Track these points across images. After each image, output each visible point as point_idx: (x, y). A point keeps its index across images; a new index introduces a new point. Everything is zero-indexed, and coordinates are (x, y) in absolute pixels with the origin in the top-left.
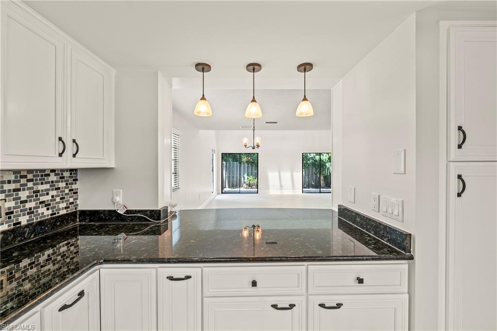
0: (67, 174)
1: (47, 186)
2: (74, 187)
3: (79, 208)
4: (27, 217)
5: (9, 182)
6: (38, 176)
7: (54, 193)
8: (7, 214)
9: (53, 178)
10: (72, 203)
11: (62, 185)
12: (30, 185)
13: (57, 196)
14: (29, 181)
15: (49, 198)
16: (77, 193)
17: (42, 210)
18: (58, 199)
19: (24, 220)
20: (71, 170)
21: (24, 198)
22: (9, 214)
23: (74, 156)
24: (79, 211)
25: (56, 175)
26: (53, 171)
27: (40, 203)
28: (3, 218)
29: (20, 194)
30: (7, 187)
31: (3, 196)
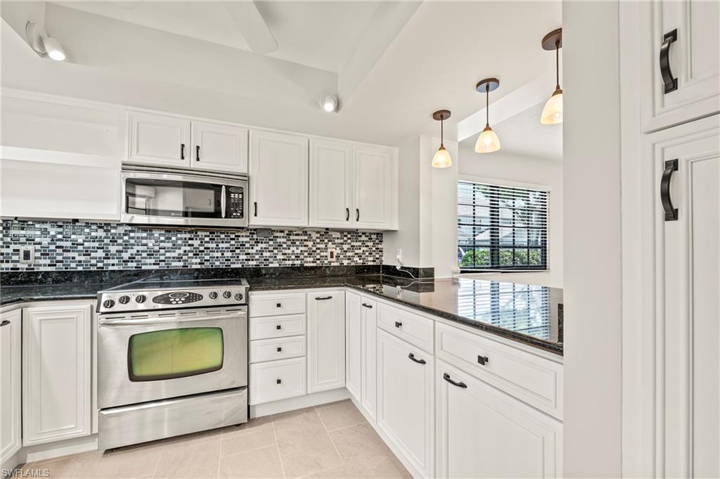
0: (374, 237)
1: (360, 244)
2: (380, 246)
3: (384, 263)
4: (348, 261)
5: (338, 238)
6: (354, 236)
7: (365, 249)
8: (336, 257)
9: (364, 238)
10: (378, 259)
11: (371, 244)
12: (349, 241)
13: (367, 251)
14: (348, 239)
15: (361, 251)
16: (382, 251)
17: (356, 259)
18: (367, 254)
19: (346, 262)
20: (377, 234)
21: (345, 249)
22: (338, 257)
23: (357, 220)
24: (383, 266)
25: (366, 236)
26: (364, 233)
27: (355, 254)
28: (334, 259)
29: (344, 246)
30: (337, 241)
31: (334, 246)
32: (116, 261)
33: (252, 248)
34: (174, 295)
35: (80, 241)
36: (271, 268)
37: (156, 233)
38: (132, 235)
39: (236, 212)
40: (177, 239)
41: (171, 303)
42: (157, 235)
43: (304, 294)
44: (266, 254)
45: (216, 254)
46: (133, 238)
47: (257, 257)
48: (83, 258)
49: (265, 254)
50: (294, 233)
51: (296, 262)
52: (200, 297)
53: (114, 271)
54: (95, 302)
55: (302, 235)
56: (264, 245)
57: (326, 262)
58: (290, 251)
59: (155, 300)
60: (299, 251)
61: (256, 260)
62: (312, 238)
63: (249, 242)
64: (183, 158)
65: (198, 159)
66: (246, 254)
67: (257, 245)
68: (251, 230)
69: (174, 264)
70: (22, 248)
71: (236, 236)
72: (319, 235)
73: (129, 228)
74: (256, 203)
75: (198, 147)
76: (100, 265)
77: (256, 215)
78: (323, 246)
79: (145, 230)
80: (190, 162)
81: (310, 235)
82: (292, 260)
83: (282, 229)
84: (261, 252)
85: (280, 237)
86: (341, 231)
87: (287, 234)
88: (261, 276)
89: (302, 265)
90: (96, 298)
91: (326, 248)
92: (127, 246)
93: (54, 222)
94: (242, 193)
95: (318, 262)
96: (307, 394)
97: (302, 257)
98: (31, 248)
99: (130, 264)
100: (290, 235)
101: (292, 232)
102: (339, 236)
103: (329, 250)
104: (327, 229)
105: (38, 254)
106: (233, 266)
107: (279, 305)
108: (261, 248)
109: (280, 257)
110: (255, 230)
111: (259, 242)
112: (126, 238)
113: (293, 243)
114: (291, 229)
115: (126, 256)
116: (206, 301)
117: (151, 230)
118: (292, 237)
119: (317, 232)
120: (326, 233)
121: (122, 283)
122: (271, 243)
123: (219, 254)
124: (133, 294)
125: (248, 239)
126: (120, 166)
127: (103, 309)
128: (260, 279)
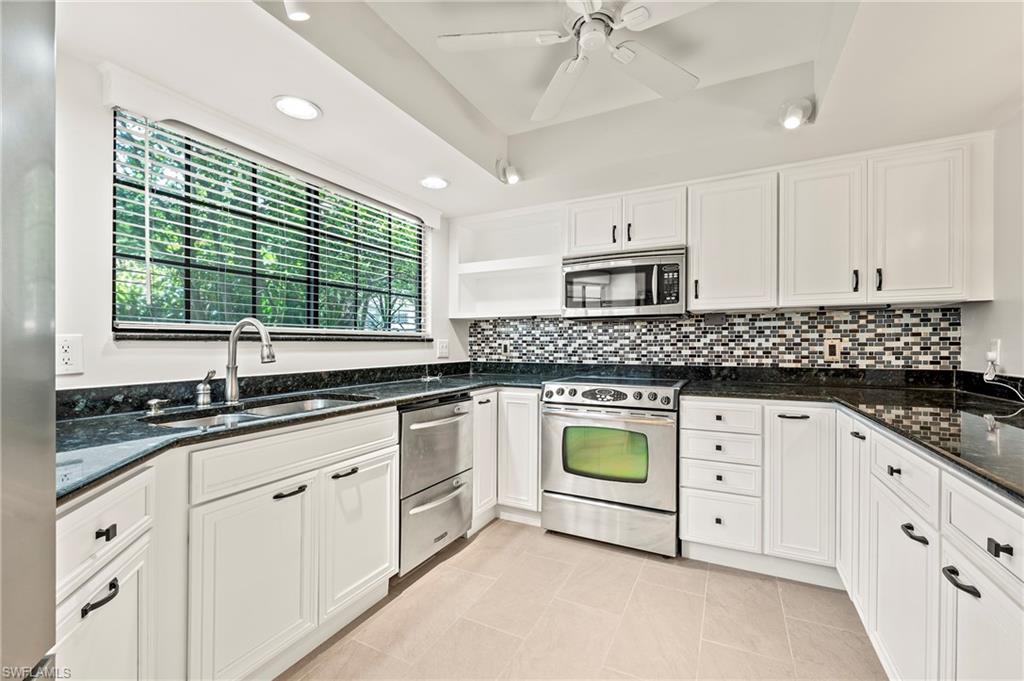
0: (935, 316)
1: (898, 330)
3: (963, 368)
4: (868, 362)
5: (846, 322)
6: (882, 316)
8: (842, 353)
9: (907, 319)
11: (926, 330)
12: (872, 326)
14: (869, 322)
16: (959, 344)
17: (888, 357)
18: (916, 349)
19: (863, 364)
20: (946, 310)
22: (845, 353)
23: (879, 288)
24: (958, 372)
25: (914, 316)
26: (907, 311)
27: (886, 349)
28: (838, 357)
29: (859, 335)
30: (843, 327)
31: (838, 335)
32: (562, 355)
33: (699, 341)
34: (601, 391)
35: (538, 336)
36: (724, 368)
37: (595, 326)
38: (575, 328)
39: (670, 295)
40: (615, 331)
41: (597, 399)
42: (595, 328)
43: (759, 407)
44: (718, 349)
45: (654, 349)
46: (575, 331)
47: (705, 352)
48: (539, 352)
49: (716, 348)
50: (762, 317)
51: (764, 361)
52: (623, 396)
53: (560, 365)
54: (539, 391)
55: (774, 319)
56: (714, 337)
57: (821, 361)
58: (755, 345)
59: (585, 394)
60: (770, 345)
61: (703, 356)
62: (793, 323)
63: (694, 333)
64: (614, 241)
65: (629, 239)
66: (690, 348)
67: (705, 337)
68: (697, 317)
69: (610, 359)
70: (504, 342)
71: (678, 325)
72: (806, 319)
73: (573, 322)
74: (696, 282)
75: (629, 225)
76: (551, 358)
77: (697, 297)
78: (816, 336)
79: (585, 323)
80: (623, 245)
81: (790, 319)
82: (758, 357)
83: (742, 312)
84: (711, 345)
85: (739, 324)
86: (854, 310)
87: (750, 320)
88: (710, 378)
89: (775, 366)
90: (540, 388)
91: (821, 339)
92: (571, 339)
93: (521, 320)
94: (678, 272)
95: (805, 361)
96: (763, 554)
97: (774, 353)
98: (507, 342)
99: (573, 358)
100: (756, 320)
101: (759, 315)
102: (849, 318)
103: (827, 343)
104: (822, 308)
105: (512, 348)
106: (673, 363)
107: (719, 418)
108: (711, 340)
109: (739, 352)
110: (702, 316)
111: (707, 332)
112: (570, 332)
113: (761, 332)
114: (757, 312)
115: (570, 350)
116: (630, 401)
117: (590, 323)
118: (758, 324)
119: (803, 314)
120: (820, 315)
121: (566, 376)
122: (725, 333)
123: (658, 349)
124: (567, 387)
125: (692, 329)
126: (561, 261)
127: (545, 399)
128: (708, 382)
